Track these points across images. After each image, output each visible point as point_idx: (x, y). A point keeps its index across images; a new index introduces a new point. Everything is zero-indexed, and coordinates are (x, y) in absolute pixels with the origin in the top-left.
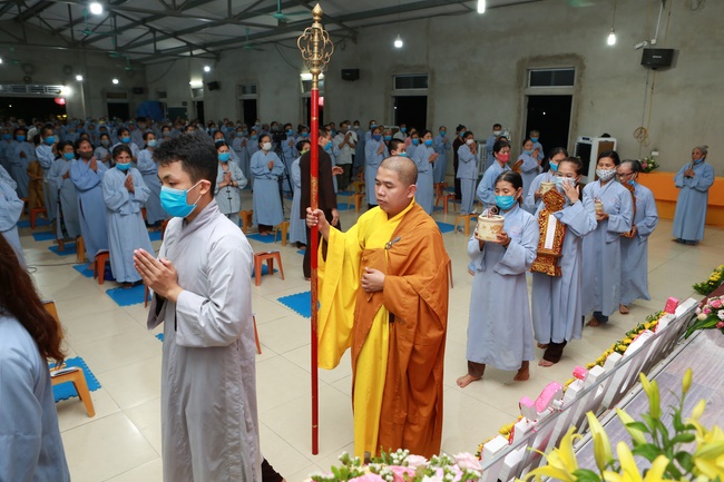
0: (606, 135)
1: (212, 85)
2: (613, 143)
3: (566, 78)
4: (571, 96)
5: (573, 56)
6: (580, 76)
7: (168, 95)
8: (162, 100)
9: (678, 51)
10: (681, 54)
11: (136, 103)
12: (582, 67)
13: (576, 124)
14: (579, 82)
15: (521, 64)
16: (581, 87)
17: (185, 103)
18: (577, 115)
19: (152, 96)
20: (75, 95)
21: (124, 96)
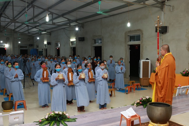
0: (147, 59)
1: (49, 43)
2: (149, 62)
3: (138, 38)
4: (140, 45)
5: (139, 30)
6: (142, 37)
7: (39, 47)
8: (38, 48)
9: (169, 27)
10: (170, 27)
11: (30, 49)
12: (142, 34)
13: (142, 55)
14: (142, 39)
15: (126, 33)
16: (142, 41)
17: (43, 49)
18: (142, 51)
19: (35, 47)
20: (10, 47)
21: (26, 47)
